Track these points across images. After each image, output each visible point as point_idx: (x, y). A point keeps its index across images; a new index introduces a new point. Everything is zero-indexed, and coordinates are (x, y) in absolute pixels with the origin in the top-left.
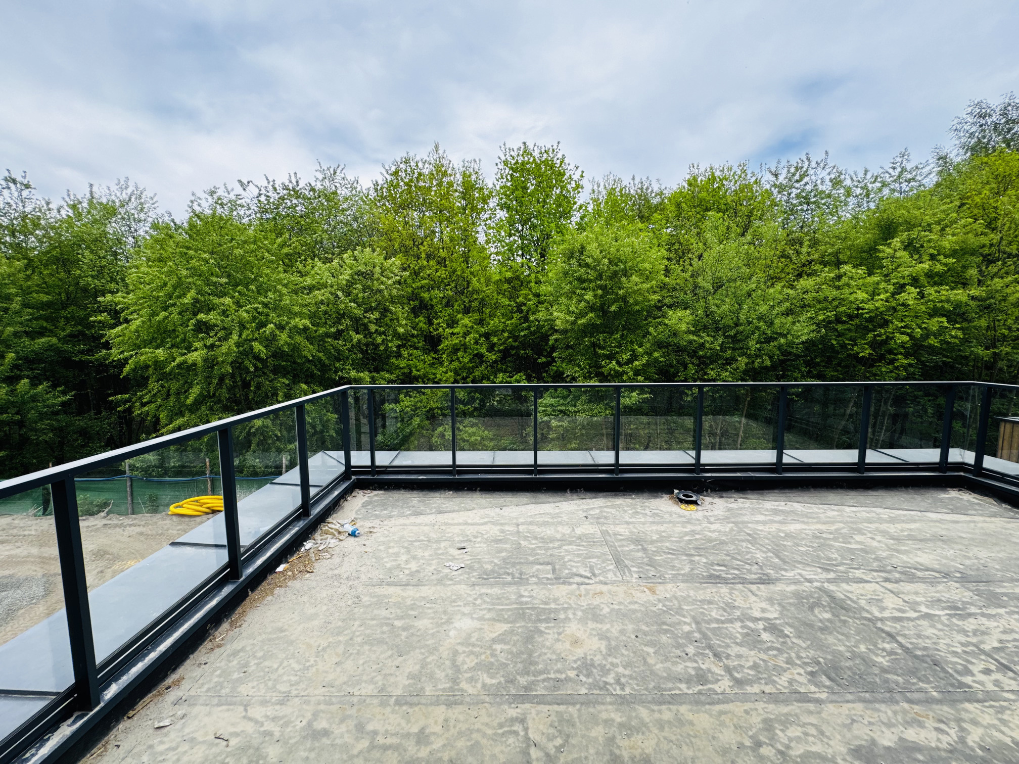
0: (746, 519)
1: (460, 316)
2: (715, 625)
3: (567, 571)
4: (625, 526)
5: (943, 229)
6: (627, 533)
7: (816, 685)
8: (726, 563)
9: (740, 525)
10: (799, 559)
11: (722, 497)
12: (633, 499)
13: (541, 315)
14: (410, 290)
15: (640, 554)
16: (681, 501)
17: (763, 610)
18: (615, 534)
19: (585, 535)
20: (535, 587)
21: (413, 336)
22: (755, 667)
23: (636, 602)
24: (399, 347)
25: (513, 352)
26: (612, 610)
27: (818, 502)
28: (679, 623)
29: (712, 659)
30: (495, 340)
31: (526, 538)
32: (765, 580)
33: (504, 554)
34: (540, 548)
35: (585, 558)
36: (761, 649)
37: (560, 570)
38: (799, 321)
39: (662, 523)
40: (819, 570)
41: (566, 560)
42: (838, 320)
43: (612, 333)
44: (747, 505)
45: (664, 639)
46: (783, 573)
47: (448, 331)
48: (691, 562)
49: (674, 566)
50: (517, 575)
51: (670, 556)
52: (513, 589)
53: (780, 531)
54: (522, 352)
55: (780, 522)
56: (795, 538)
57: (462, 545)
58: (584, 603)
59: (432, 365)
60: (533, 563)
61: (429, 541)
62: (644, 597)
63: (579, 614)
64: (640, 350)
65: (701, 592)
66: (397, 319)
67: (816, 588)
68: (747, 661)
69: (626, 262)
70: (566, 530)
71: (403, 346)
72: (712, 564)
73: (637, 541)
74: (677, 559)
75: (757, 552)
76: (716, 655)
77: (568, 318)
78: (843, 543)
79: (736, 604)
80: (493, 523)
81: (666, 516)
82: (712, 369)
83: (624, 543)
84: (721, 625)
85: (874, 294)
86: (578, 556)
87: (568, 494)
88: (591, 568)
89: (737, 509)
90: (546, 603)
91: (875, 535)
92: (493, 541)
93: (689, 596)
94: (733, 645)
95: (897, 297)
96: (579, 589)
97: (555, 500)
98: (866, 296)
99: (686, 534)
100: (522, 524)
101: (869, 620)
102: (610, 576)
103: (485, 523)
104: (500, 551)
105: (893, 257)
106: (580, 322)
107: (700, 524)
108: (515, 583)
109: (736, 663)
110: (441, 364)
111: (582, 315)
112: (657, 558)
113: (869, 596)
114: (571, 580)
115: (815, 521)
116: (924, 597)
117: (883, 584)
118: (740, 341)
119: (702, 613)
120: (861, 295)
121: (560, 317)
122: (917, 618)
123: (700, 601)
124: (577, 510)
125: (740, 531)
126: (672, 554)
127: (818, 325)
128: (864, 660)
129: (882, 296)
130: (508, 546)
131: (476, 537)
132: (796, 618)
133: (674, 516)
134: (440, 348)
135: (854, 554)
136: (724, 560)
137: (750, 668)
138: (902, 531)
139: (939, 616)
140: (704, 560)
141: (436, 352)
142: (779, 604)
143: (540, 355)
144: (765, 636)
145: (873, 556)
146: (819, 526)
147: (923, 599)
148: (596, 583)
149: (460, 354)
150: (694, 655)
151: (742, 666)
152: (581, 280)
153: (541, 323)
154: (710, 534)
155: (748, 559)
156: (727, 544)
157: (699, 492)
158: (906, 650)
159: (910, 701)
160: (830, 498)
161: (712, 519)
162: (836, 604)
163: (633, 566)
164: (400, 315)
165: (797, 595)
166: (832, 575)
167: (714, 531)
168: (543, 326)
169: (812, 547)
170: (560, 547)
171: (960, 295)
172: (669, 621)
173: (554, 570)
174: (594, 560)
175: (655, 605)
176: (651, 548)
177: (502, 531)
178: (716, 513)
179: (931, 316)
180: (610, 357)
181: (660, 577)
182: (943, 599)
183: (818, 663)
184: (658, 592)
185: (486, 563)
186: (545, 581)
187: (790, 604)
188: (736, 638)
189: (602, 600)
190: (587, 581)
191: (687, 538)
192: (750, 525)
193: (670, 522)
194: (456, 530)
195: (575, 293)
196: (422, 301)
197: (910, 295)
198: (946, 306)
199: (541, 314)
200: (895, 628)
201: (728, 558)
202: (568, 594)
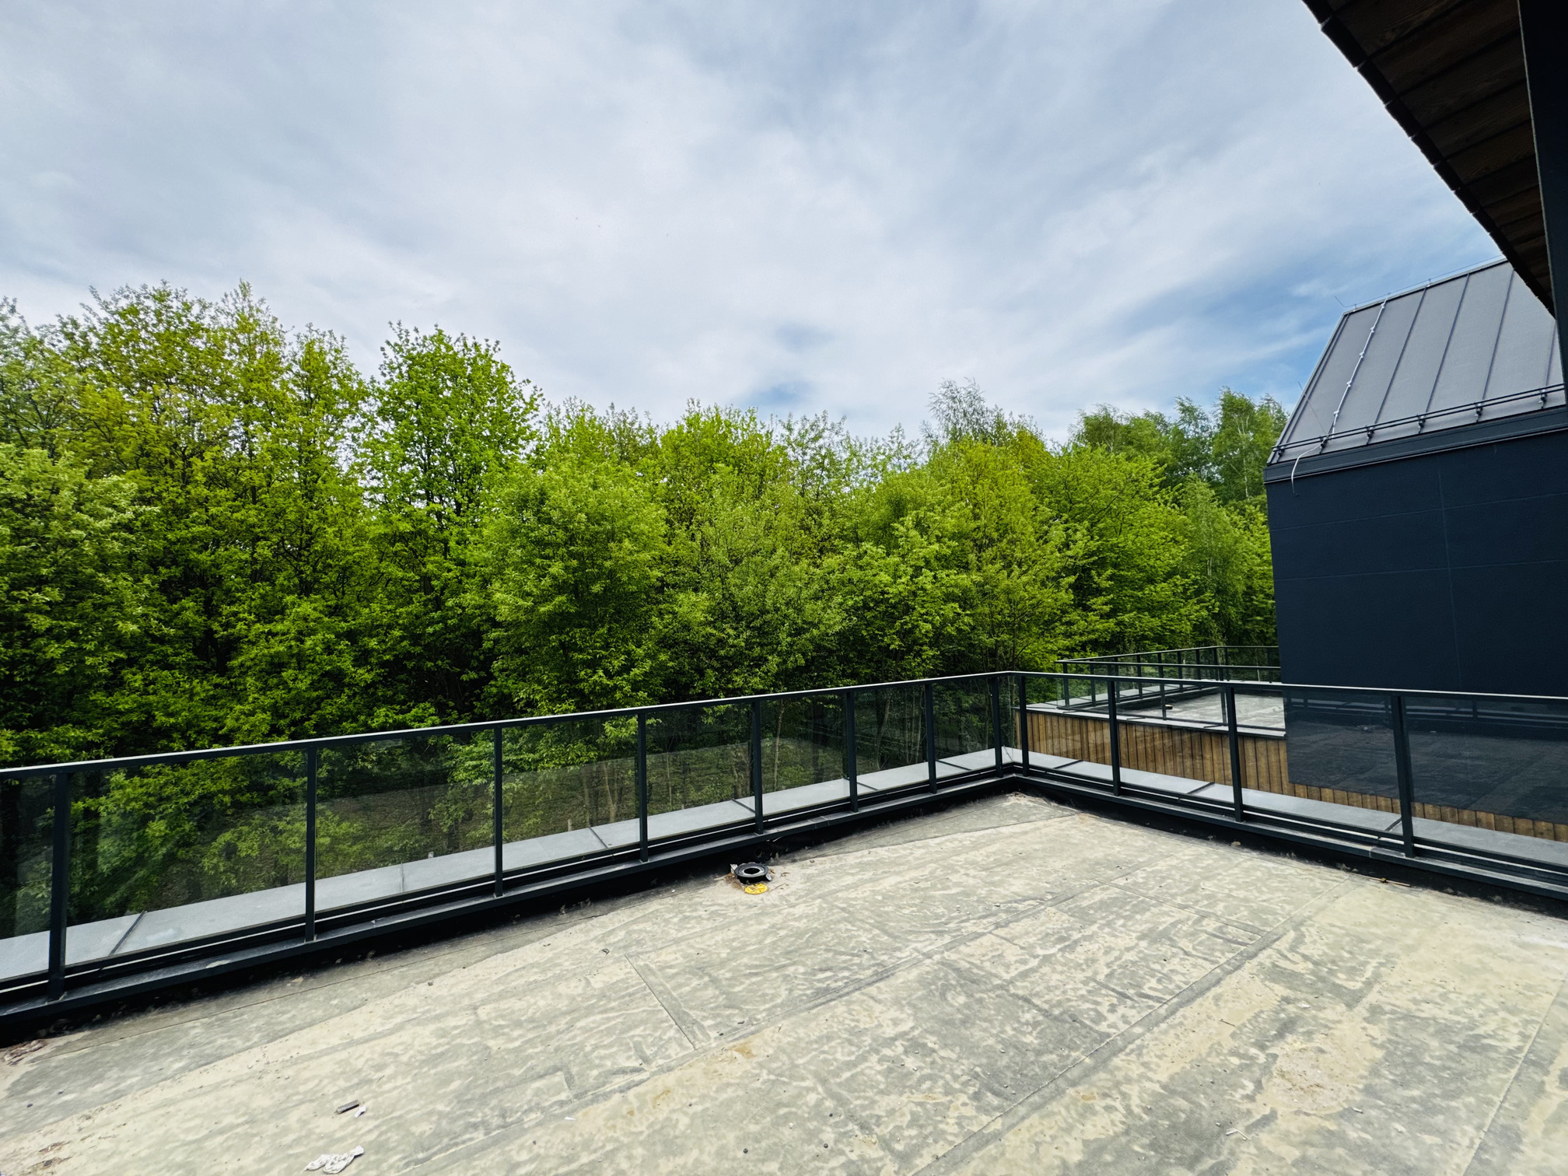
0: (833, 886)
1: (289, 599)
2: (847, 1075)
3: (595, 1072)
4: (674, 948)
5: (943, 511)
6: (681, 960)
7: (987, 1112)
8: (830, 964)
9: (829, 899)
10: (907, 927)
11: (794, 861)
12: (673, 896)
13: (471, 598)
14: (159, 545)
15: (710, 992)
16: (744, 881)
17: (896, 1022)
18: (662, 969)
19: (612, 986)
20: (539, 1132)
21: (162, 640)
22: (914, 1121)
23: (728, 1085)
24: (117, 666)
25: (410, 665)
26: (693, 1117)
27: (901, 840)
28: (799, 1096)
29: (861, 1137)
30: (373, 643)
31: (497, 1031)
32: (883, 974)
33: (456, 1084)
34: (530, 1042)
35: (622, 1032)
36: (911, 1087)
37: (581, 1074)
38: (830, 607)
39: (726, 927)
40: (933, 936)
41: (588, 1049)
42: (866, 607)
43: (595, 628)
44: (827, 866)
45: (787, 1133)
46: (898, 954)
47: (259, 627)
48: (786, 978)
49: (764, 995)
50: (496, 1121)
51: (754, 979)
52: (494, 1156)
53: (875, 893)
54: (430, 664)
55: (871, 880)
56: (893, 898)
57: (349, 1100)
58: (641, 1127)
59: (210, 701)
60: (525, 1080)
61: (251, 1122)
62: (738, 1068)
63: (639, 1152)
64: (640, 651)
65: (813, 1025)
66: (119, 605)
67: (938, 963)
68: (903, 1115)
69: (613, 521)
70: (574, 988)
71: (130, 662)
72: (814, 972)
73: (700, 969)
74: (766, 980)
75: (860, 933)
76: (864, 1127)
77: (521, 602)
78: (944, 889)
79: (862, 1026)
80: (418, 1022)
81: (730, 912)
82: (737, 674)
83: (681, 980)
84: (854, 1071)
85: (896, 577)
86: (609, 1031)
87: (564, 916)
88: (638, 1048)
89: (818, 875)
90: (570, 1160)
91: (967, 869)
92: (424, 1063)
93: (799, 1039)
94: (877, 1098)
95: (916, 580)
96: (625, 1100)
97: (540, 934)
98: (889, 579)
99: (766, 933)
100: (484, 1002)
101: (1001, 987)
102: (674, 1051)
103: (399, 1028)
104: (446, 1080)
105: (907, 537)
106: (542, 609)
107: (779, 912)
108: (496, 1142)
109: (891, 1127)
110: (239, 697)
111: (545, 598)
112: (737, 989)
113: (990, 954)
114: (608, 1088)
115: (906, 867)
116: (1035, 935)
117: (995, 932)
118: (767, 633)
119: (825, 1061)
120: (885, 578)
121: (505, 601)
122: (1040, 966)
123: (816, 1042)
124: (586, 943)
125: (832, 907)
126: (756, 974)
127: (847, 611)
128: (1017, 1048)
129: (904, 580)
130: (462, 1062)
131: (379, 1068)
132: (933, 1017)
133: (741, 908)
134: (235, 663)
135: (957, 901)
136: (825, 961)
137: (910, 1125)
138: (988, 857)
139: (1054, 955)
140: (801, 969)
141: (223, 670)
142: (909, 1004)
143: (465, 666)
144: (911, 1063)
145: (975, 898)
146: (913, 874)
147: (1035, 938)
148: (653, 1074)
149: (288, 674)
150: (836, 1141)
151: (899, 1128)
152: (540, 543)
153: (469, 611)
154: (796, 924)
155: (853, 948)
156: (821, 932)
157: (764, 861)
158: (1046, 1014)
159: (1074, 1084)
160: (911, 832)
161: (792, 899)
162: (965, 979)
163: (705, 1018)
164: (128, 593)
165: (921, 981)
166: (947, 939)
167: (800, 918)
168: (473, 617)
169: (915, 905)
170: (571, 1026)
171: (964, 580)
172: (785, 1098)
173: (570, 1080)
174: (638, 1031)
175: (757, 1077)
176: (724, 974)
177: (443, 1033)
178: (793, 888)
179: (946, 602)
180: (593, 664)
181: (750, 1023)
182: (1050, 931)
183: (976, 1076)
184: (754, 1052)
185: (417, 1121)
186: (557, 1111)
187: (919, 998)
188: (878, 1083)
189: (672, 1106)
190: (637, 1077)
191: (768, 941)
192: (840, 895)
193: (739, 920)
194: (327, 1065)
195: (532, 564)
196: (189, 567)
197: (926, 579)
198: (956, 591)
199: (468, 596)
200: (1026, 987)
201: (830, 955)
202: (607, 1119)
